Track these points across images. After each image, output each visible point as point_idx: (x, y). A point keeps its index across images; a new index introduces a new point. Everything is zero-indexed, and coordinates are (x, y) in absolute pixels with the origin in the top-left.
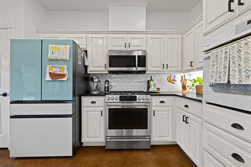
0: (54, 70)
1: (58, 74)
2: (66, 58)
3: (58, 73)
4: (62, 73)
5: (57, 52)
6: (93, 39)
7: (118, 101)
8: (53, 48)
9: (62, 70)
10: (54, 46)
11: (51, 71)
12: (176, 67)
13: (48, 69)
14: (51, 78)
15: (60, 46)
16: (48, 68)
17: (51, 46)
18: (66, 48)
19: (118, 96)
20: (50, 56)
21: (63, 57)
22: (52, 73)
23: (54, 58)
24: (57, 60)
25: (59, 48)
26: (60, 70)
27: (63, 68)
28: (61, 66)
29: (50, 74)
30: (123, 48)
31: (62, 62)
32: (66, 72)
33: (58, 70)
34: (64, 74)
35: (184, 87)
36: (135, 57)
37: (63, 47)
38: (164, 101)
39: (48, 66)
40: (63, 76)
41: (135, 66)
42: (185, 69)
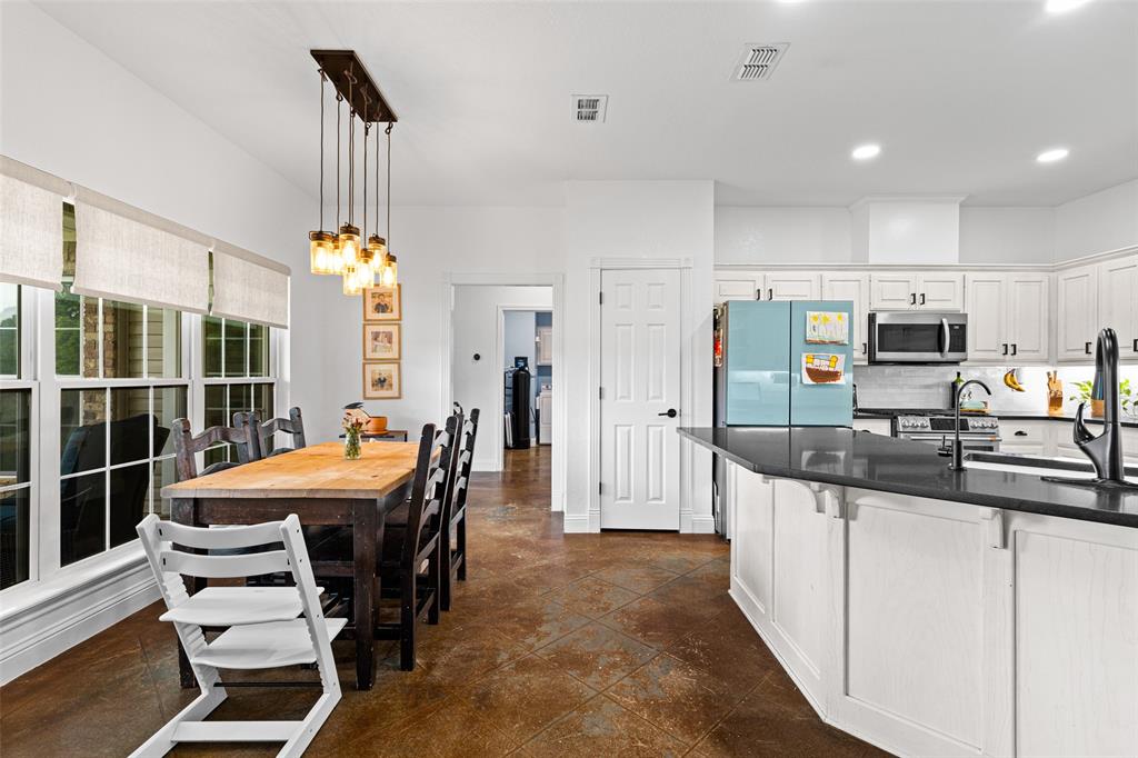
0: (815, 364)
1: (825, 372)
2: (841, 339)
3: (825, 369)
4: (831, 369)
5: (822, 327)
6: (836, 283)
7: (929, 429)
8: (815, 318)
9: (832, 364)
10: (816, 313)
11: (810, 366)
12: (1034, 351)
13: (806, 360)
14: (814, 380)
15: (828, 314)
16: (804, 359)
17: (810, 314)
18: (840, 318)
19: (927, 419)
20: (811, 336)
21: (833, 335)
22: (813, 370)
23: (817, 339)
24: (824, 343)
25: (826, 319)
26: (828, 363)
27: (834, 359)
28: (831, 355)
29: (808, 370)
30: (906, 306)
31: (832, 347)
32: (839, 367)
33: (823, 362)
34: (837, 372)
35: (1056, 401)
36: (941, 326)
37: (833, 315)
38: (1024, 431)
39: (804, 355)
40: (834, 375)
41: (941, 350)
42: (1060, 357)
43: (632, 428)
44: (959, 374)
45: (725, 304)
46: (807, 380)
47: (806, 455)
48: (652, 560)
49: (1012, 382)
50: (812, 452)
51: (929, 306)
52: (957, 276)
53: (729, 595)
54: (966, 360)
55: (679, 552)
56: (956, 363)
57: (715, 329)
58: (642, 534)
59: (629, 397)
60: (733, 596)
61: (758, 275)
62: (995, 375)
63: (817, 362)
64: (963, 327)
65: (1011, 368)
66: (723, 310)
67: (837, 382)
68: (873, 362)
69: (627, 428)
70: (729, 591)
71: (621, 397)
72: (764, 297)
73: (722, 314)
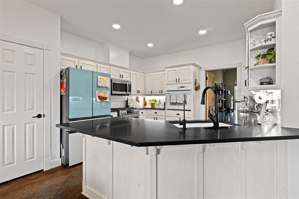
0: (100, 94)
1: (103, 97)
2: (108, 86)
4: (105, 96)
5: (102, 82)
6: (101, 68)
9: (105, 94)
10: (101, 77)
11: (99, 95)
12: (142, 92)
14: (100, 100)
15: (104, 77)
16: (97, 92)
17: (99, 77)
18: (107, 79)
19: (126, 111)
20: (99, 85)
21: (106, 85)
22: (100, 96)
23: (101, 86)
24: (103, 87)
25: (103, 79)
26: (104, 94)
27: (106, 93)
28: (105, 91)
30: (119, 78)
31: (105, 89)
34: (107, 97)
35: (145, 104)
36: (126, 84)
37: (105, 78)
38: (143, 112)
39: (97, 91)
40: (106, 98)
41: (126, 91)
42: (146, 94)
43: (15, 126)
44: (128, 98)
45: (68, 69)
46: (98, 100)
47: (98, 126)
48: (35, 193)
49: (137, 100)
50: (99, 125)
51: (124, 79)
52: (129, 71)
53: (82, 195)
54: (131, 94)
55: (48, 182)
56: (128, 95)
57: (61, 78)
58: (23, 179)
59: (13, 110)
60: (85, 195)
61: (76, 60)
62: (134, 98)
63: (101, 94)
64: (131, 85)
65: (137, 96)
66: (66, 71)
67: (107, 101)
68: (112, 94)
69: (12, 126)
70: (82, 193)
71: (7, 110)
72: (79, 68)
73: (66, 73)
